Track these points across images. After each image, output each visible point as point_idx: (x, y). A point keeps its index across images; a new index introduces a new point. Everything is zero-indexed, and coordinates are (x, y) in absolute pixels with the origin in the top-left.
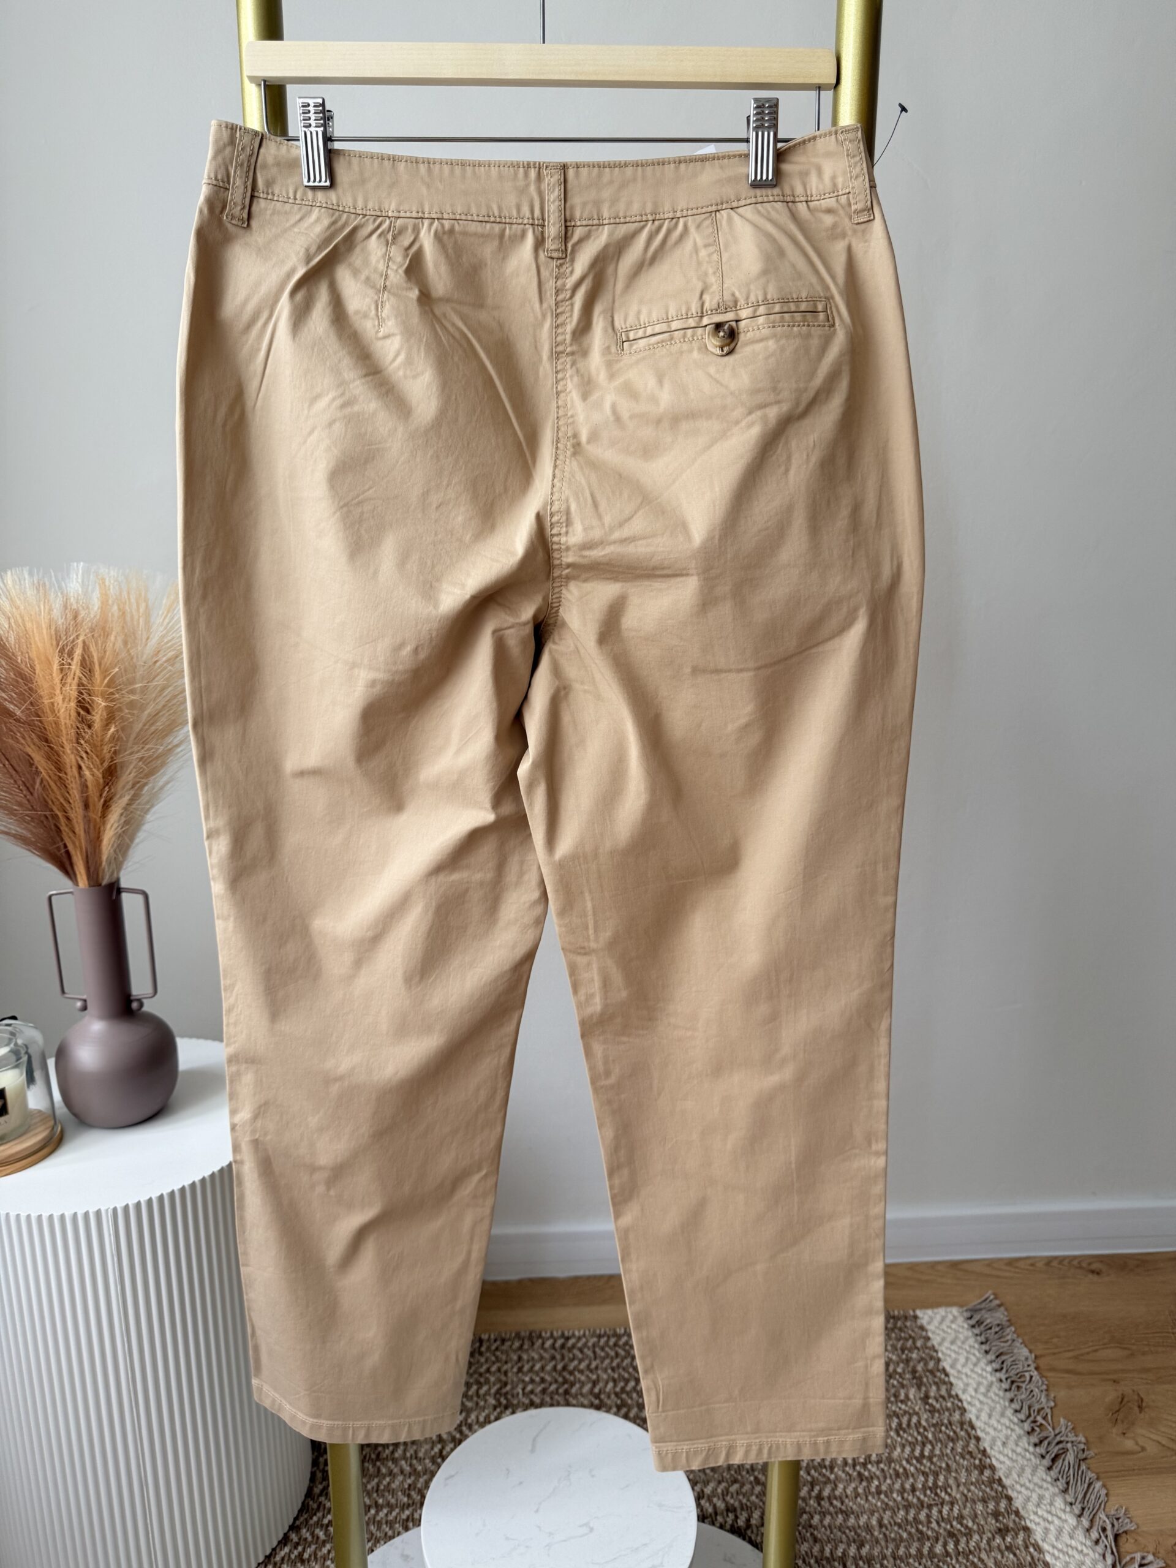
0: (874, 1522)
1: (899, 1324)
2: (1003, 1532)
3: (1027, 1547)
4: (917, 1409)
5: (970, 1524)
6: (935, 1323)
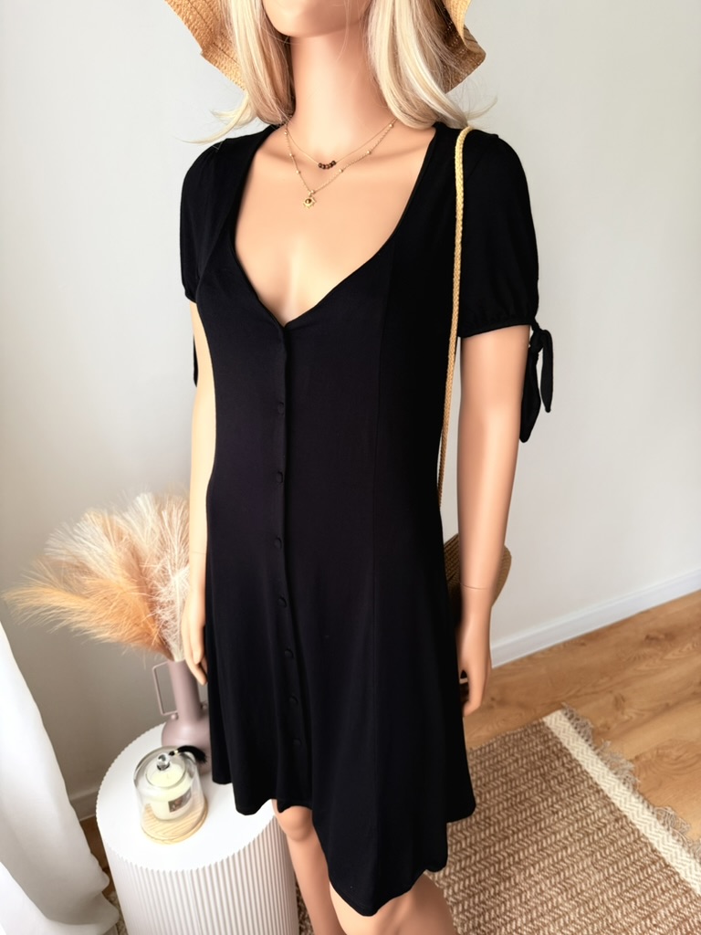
0: (567, 834)
1: (538, 728)
2: (617, 820)
3: (628, 824)
4: (562, 771)
5: (603, 821)
6: (553, 723)
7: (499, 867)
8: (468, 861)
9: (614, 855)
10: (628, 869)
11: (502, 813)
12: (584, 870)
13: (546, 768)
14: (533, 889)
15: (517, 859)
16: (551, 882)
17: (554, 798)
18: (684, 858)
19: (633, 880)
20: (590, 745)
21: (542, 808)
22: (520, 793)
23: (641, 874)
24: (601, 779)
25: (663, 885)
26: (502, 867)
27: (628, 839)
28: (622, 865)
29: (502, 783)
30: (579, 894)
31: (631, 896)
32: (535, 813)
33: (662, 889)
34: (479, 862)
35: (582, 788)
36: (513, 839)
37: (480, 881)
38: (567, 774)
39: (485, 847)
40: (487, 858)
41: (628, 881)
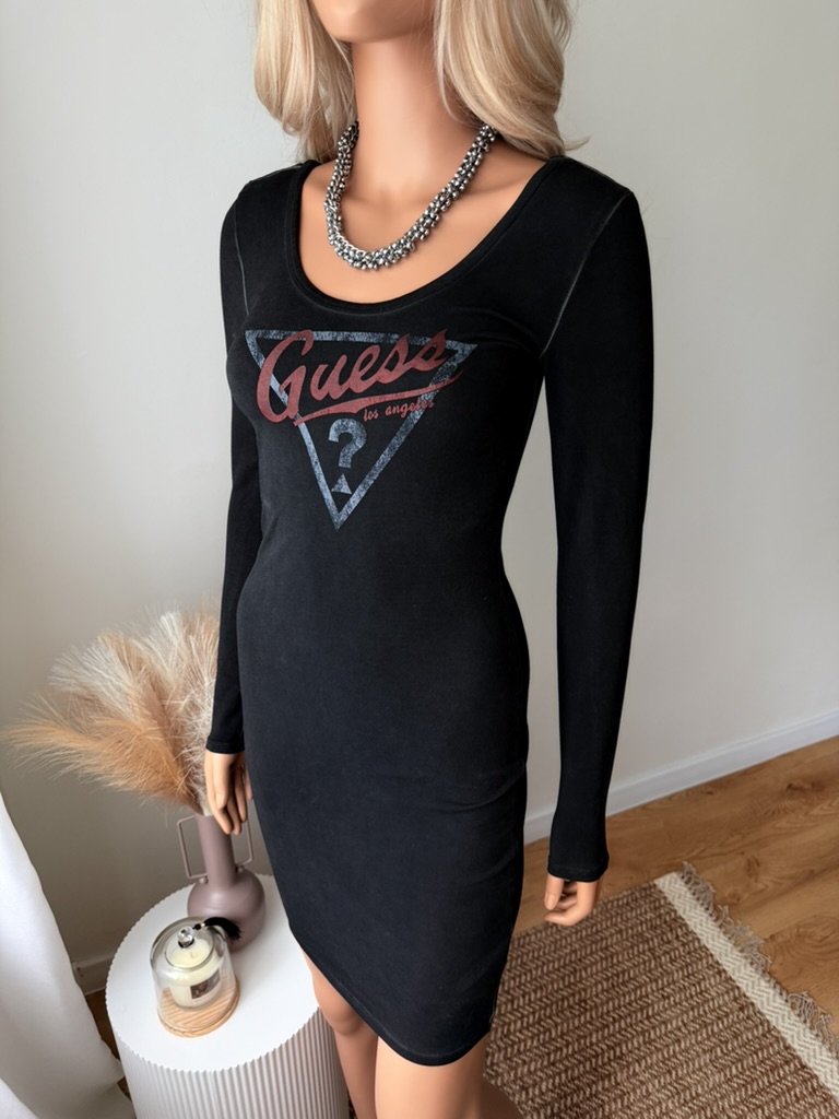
1: (648, 892)
3: (755, 1014)
4: (676, 945)
6: (667, 887)
7: (597, 1063)
8: (559, 1053)
9: (737, 1051)
10: (755, 1068)
11: (600, 996)
12: (700, 1069)
13: (656, 940)
14: (638, 1091)
15: (618, 1053)
16: (659, 1082)
17: (665, 980)
18: (824, 1058)
19: (760, 1083)
20: (711, 915)
21: (649, 990)
22: (623, 972)
23: (771, 1075)
24: (724, 957)
25: (798, 1090)
26: (600, 1063)
27: (756, 1032)
28: (748, 1064)
29: (602, 958)
30: (694, 1098)
31: (757, 1102)
32: (641, 996)
33: (796, 1095)
34: (572, 1056)
35: (700, 967)
36: (614, 1029)
37: (573, 1079)
38: (681, 949)
39: (580, 1037)
40: (583, 1050)
41: (755, 1084)
